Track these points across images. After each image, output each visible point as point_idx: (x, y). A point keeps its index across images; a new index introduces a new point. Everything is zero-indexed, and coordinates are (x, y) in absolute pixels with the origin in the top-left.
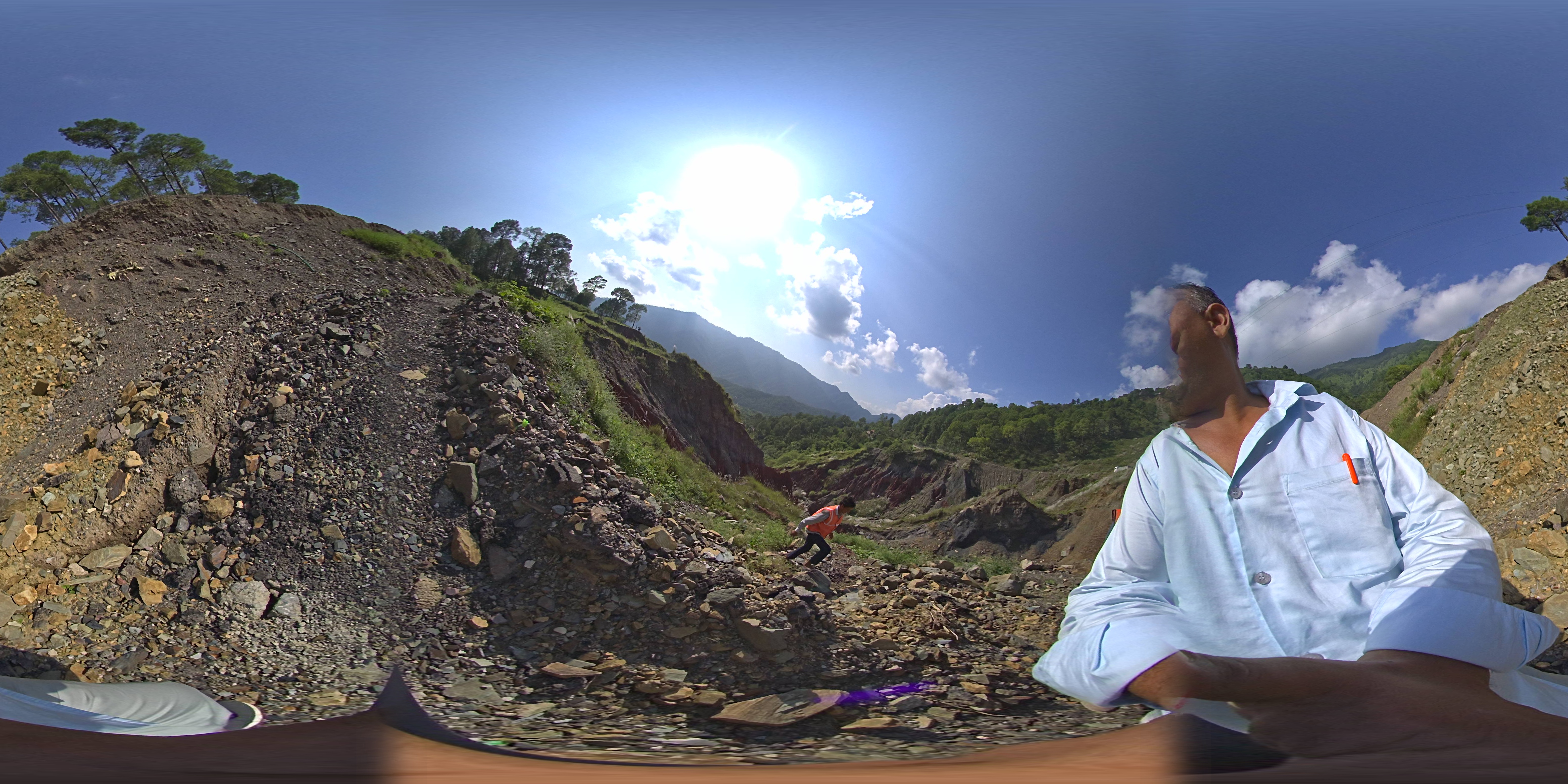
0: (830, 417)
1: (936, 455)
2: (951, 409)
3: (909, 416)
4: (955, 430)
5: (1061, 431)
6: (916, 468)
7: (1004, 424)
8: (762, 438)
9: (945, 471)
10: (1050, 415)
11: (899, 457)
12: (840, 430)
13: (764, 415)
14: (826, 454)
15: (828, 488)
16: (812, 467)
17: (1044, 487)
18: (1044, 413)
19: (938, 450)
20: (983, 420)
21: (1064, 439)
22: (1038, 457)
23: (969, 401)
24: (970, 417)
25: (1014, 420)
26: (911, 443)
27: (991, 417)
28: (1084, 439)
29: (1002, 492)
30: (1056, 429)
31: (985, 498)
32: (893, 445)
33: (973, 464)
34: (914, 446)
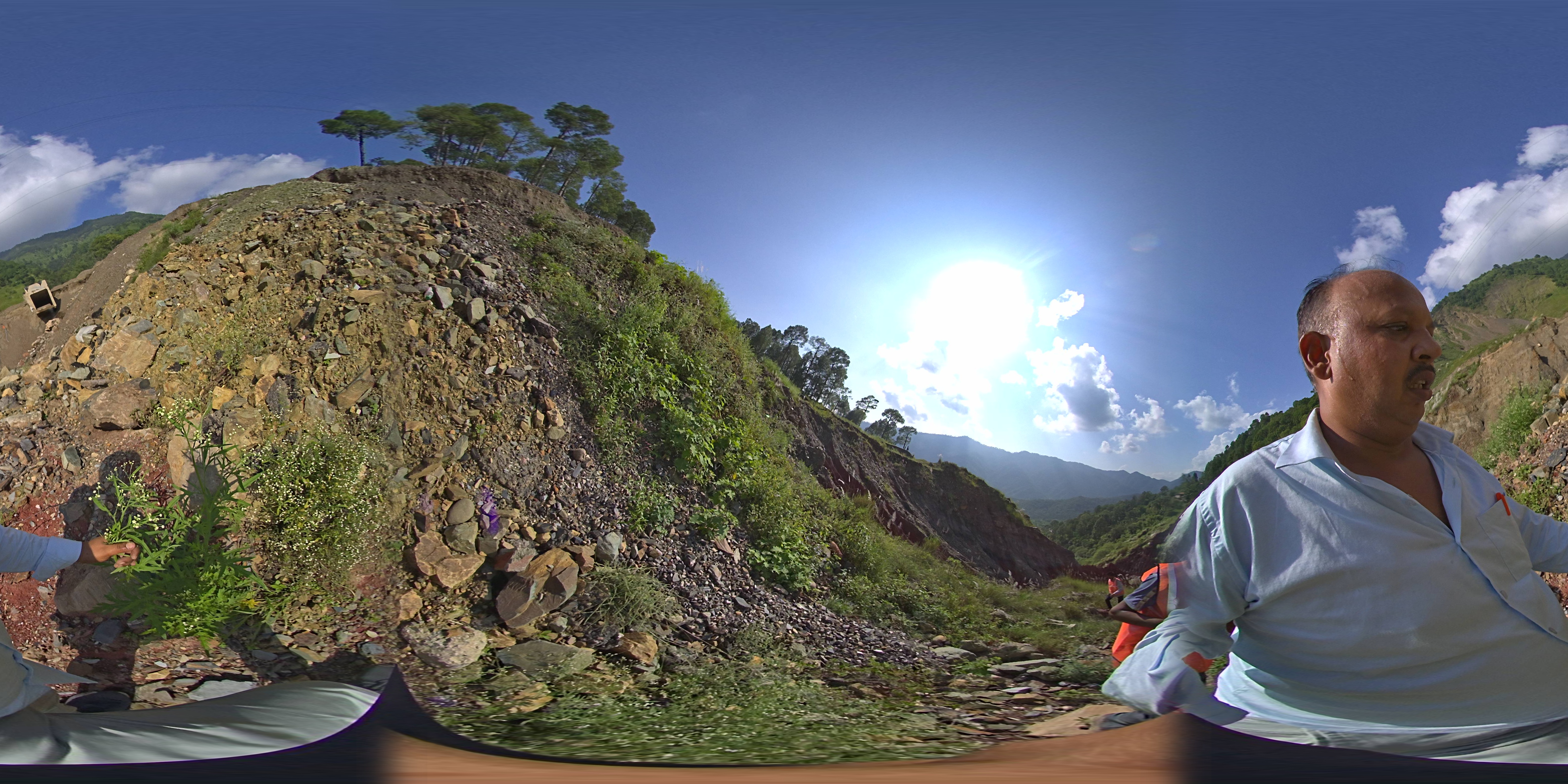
0: (1130, 500)
13: (1060, 520)
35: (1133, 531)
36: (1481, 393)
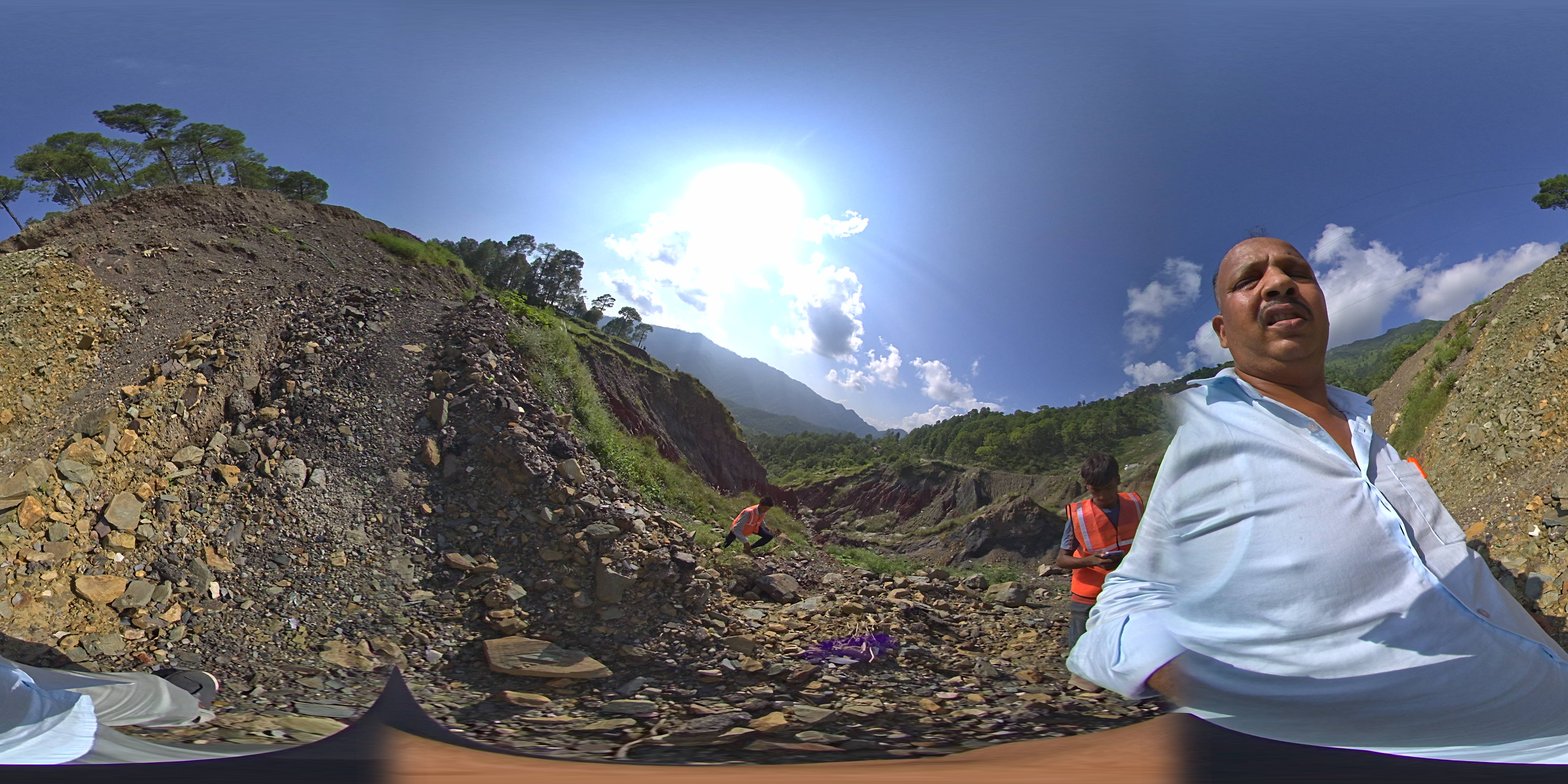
0: (835, 435)
1: (944, 467)
2: (957, 420)
3: (915, 429)
4: (962, 440)
5: (1069, 434)
6: (924, 481)
7: (1011, 431)
8: (768, 457)
9: (954, 482)
10: (1056, 419)
11: (907, 471)
12: (845, 447)
13: (769, 435)
14: (832, 472)
15: (836, 506)
16: (818, 484)
17: (1055, 491)
18: (1050, 417)
19: (946, 462)
20: (990, 428)
21: (1073, 441)
22: (1047, 461)
23: (975, 411)
24: (977, 426)
25: (1021, 426)
26: (918, 457)
27: (997, 425)
28: (1093, 440)
29: (1013, 498)
30: (1064, 432)
31: (996, 506)
32: (900, 459)
33: (982, 473)
34: (921, 460)
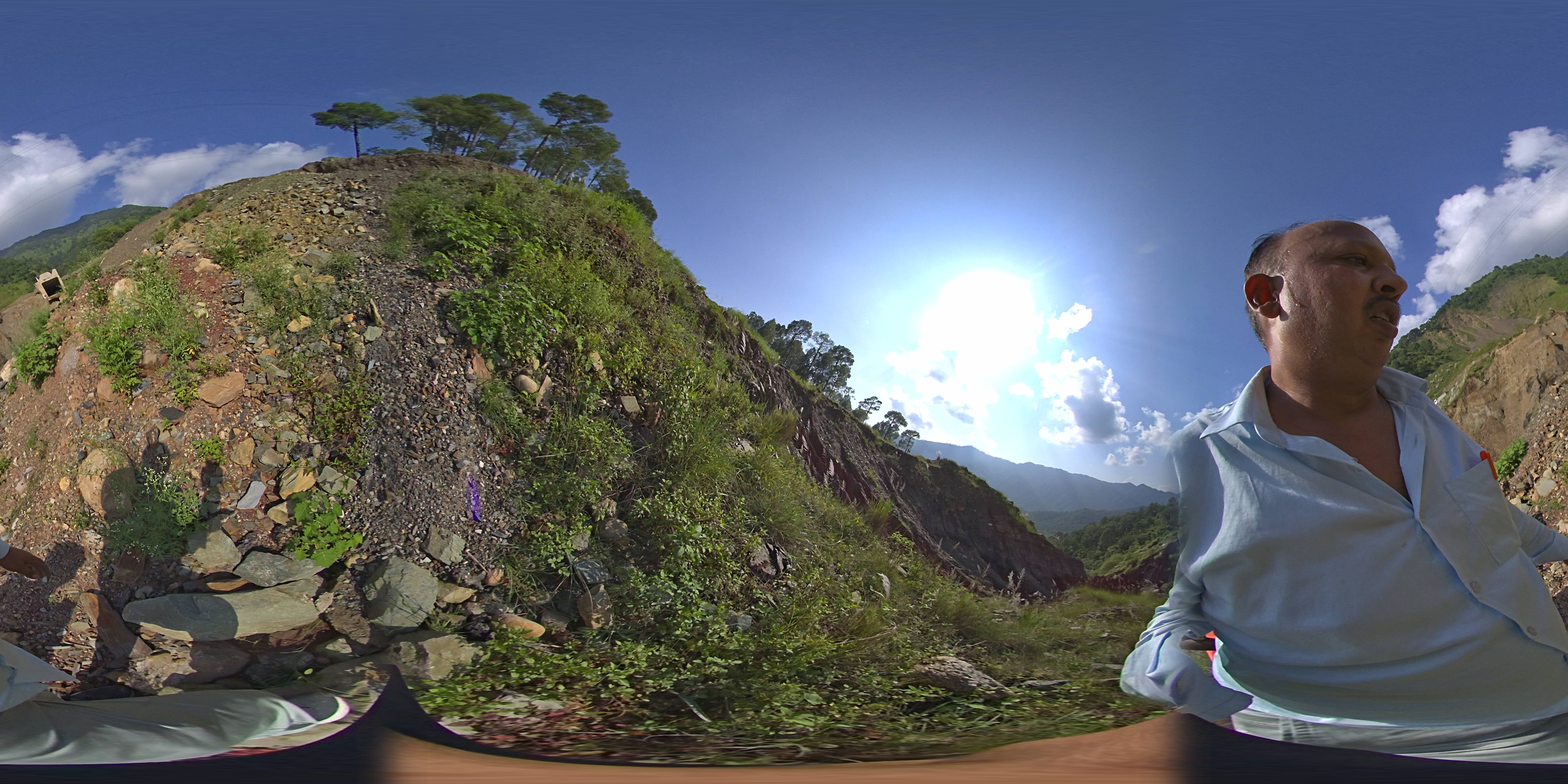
35: (1142, 542)
36: (1498, 383)
